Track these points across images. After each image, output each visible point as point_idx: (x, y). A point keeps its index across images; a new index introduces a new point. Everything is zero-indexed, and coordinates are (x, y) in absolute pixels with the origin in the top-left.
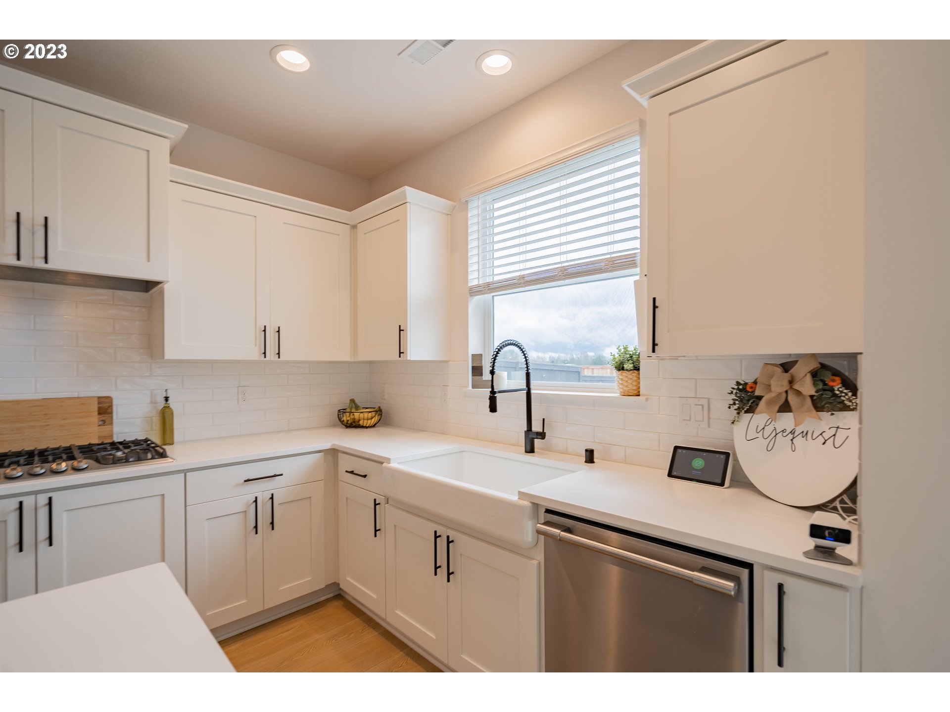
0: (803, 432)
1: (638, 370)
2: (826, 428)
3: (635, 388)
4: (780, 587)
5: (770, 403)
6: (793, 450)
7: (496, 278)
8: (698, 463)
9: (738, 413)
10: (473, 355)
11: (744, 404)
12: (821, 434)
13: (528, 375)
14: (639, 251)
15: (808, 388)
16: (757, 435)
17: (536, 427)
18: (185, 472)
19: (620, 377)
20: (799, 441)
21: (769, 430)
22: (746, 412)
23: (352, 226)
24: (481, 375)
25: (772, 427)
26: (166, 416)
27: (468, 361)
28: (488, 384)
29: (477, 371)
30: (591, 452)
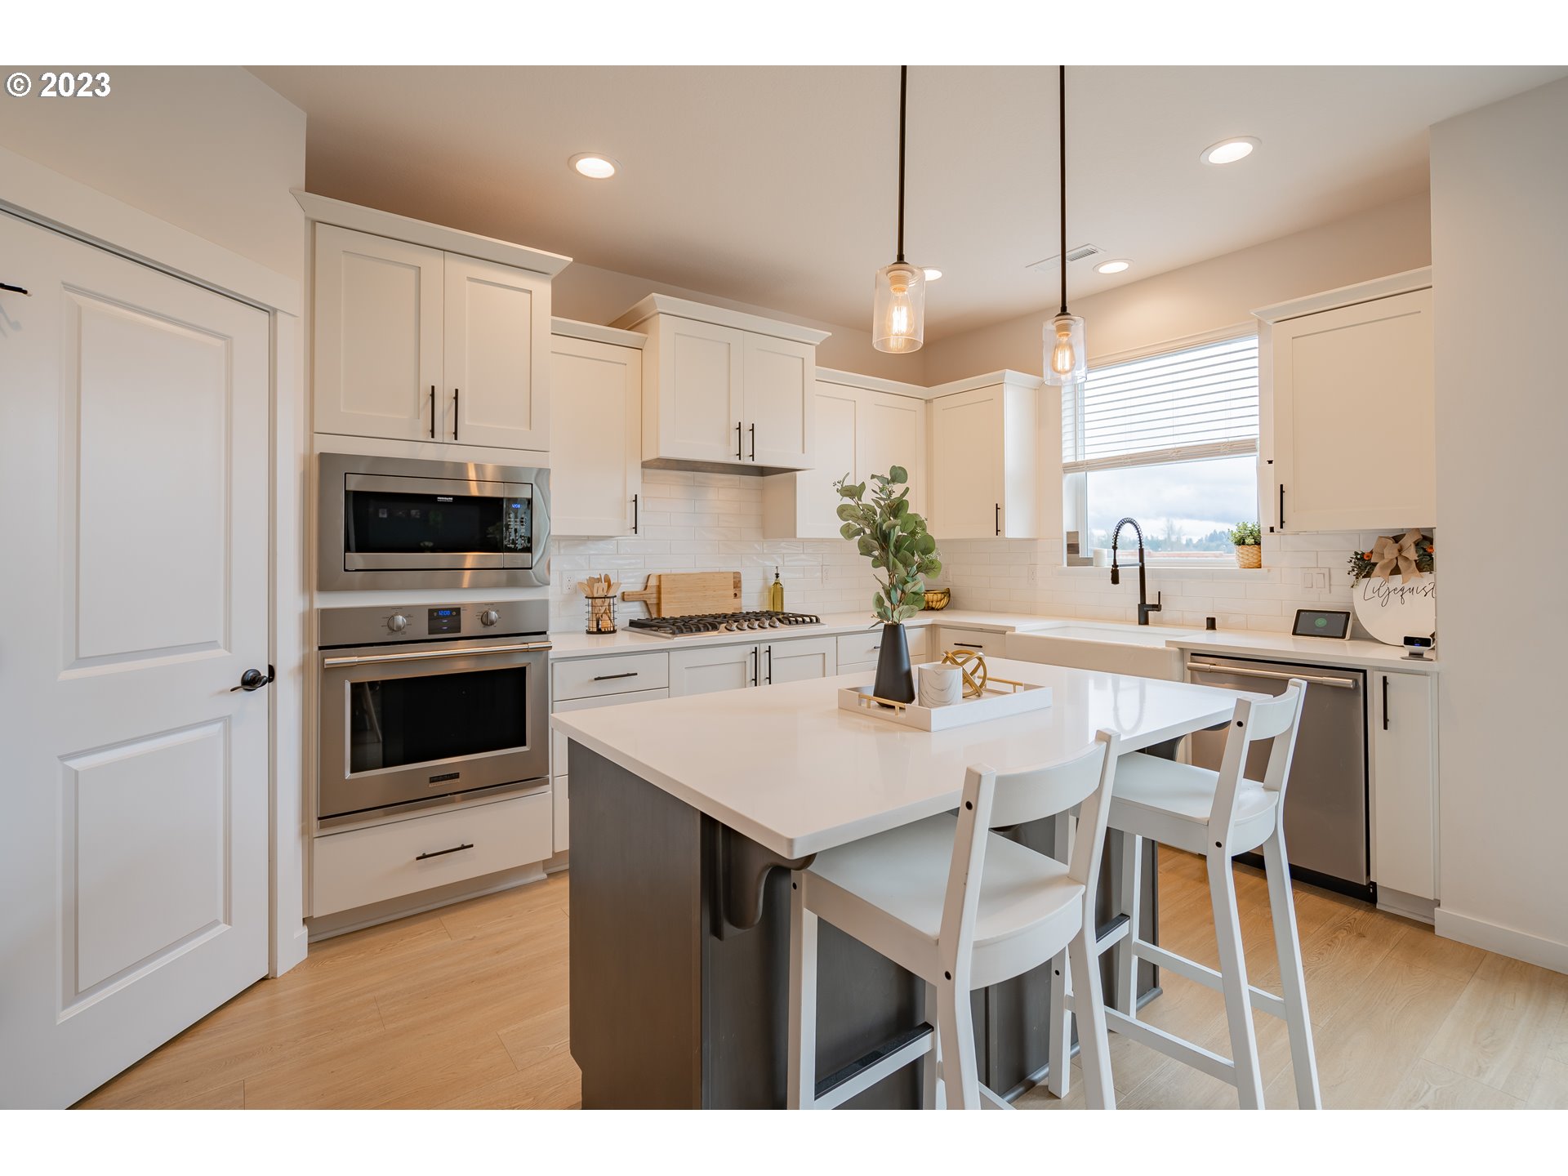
0: (1409, 589)
1: (1260, 544)
2: (1427, 584)
3: (1256, 561)
4: (1385, 678)
5: (1384, 567)
6: (1403, 603)
7: (1088, 457)
8: (1321, 622)
9: (1357, 578)
10: (1068, 533)
11: (1364, 570)
12: (1423, 589)
13: (1141, 551)
14: (1258, 436)
15: (1412, 554)
16: (1374, 595)
17: (1151, 600)
18: (837, 635)
19: (1241, 551)
20: (1407, 596)
21: (1383, 590)
22: (1363, 577)
23: (926, 401)
24: (1078, 552)
25: (1385, 588)
26: (777, 591)
27: (1062, 539)
28: (1088, 562)
29: (1073, 548)
30: (1213, 620)
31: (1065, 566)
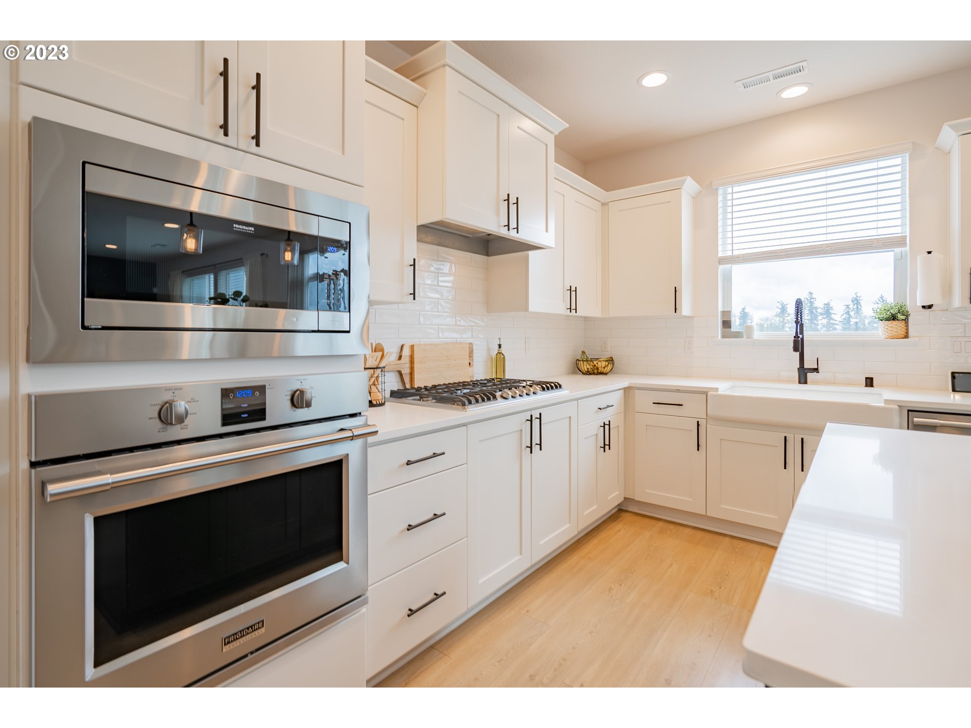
1: (908, 320)
3: (903, 333)
7: (736, 253)
10: (723, 312)
17: (810, 365)
18: (577, 399)
19: (892, 325)
23: (603, 204)
24: (730, 327)
26: (500, 360)
27: (718, 317)
28: (737, 335)
29: (726, 324)
30: (871, 379)
31: (720, 338)
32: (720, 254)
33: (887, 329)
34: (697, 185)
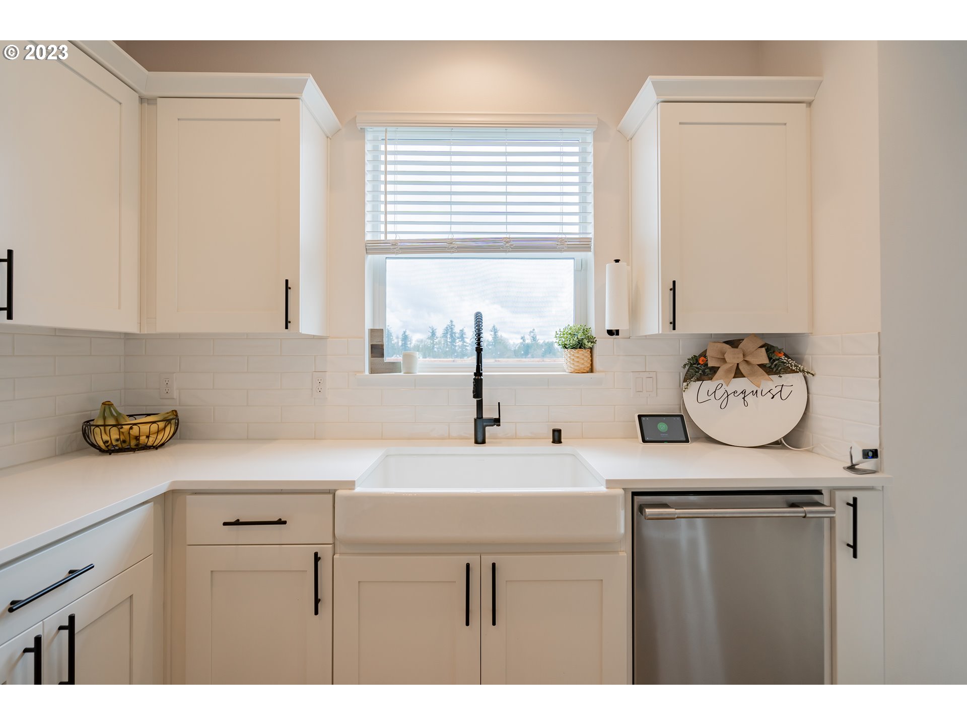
0: (753, 391)
1: (595, 348)
2: (773, 387)
3: (588, 365)
4: (855, 499)
5: (726, 371)
6: (746, 405)
8: (663, 427)
9: (688, 381)
10: (371, 331)
11: (697, 374)
12: (769, 391)
15: (762, 359)
16: (709, 398)
17: (489, 414)
20: (750, 398)
21: (719, 393)
22: (696, 381)
23: (143, 99)
24: (382, 355)
25: (722, 391)
27: (364, 338)
28: (393, 367)
29: (377, 350)
30: (559, 431)
31: (367, 372)
32: (369, 237)
33: (573, 359)
34: (336, 119)
